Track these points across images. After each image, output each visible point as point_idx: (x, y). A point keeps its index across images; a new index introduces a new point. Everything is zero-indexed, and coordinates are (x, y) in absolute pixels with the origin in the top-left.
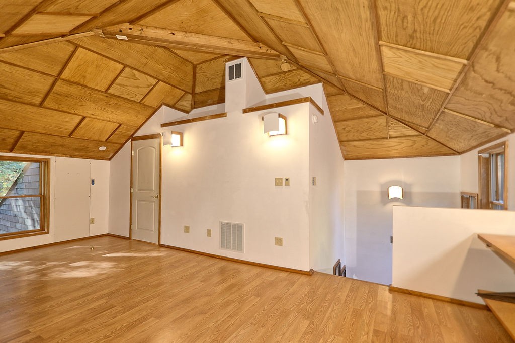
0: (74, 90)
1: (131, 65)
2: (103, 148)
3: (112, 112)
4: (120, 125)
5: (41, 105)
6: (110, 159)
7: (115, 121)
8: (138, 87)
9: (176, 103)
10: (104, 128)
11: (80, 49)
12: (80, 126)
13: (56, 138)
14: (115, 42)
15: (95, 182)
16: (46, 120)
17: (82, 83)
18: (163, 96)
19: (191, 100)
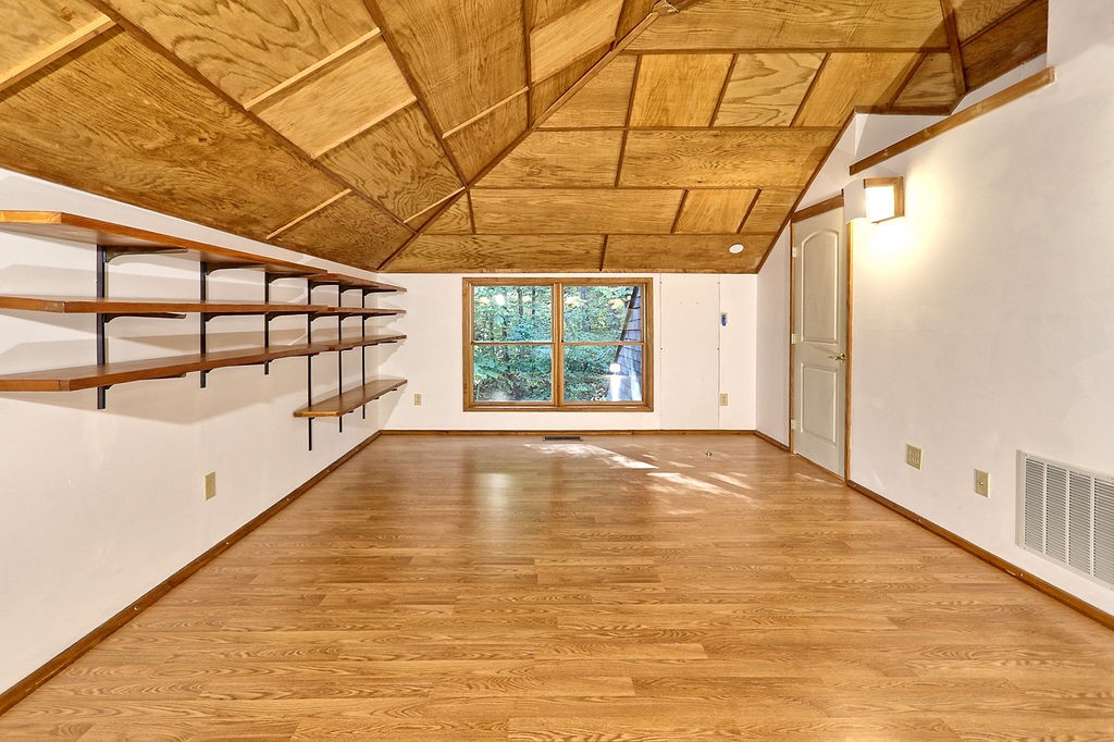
0: (656, 142)
1: (747, 46)
2: (737, 249)
3: (736, 167)
4: (759, 191)
5: (616, 185)
6: (756, 271)
7: (746, 185)
8: (778, 90)
9: (896, 97)
10: (727, 205)
11: (645, 58)
12: (685, 209)
13: (653, 239)
14: (700, 9)
15: (728, 320)
16: (631, 209)
17: (664, 124)
18: (852, 90)
19: (948, 68)
